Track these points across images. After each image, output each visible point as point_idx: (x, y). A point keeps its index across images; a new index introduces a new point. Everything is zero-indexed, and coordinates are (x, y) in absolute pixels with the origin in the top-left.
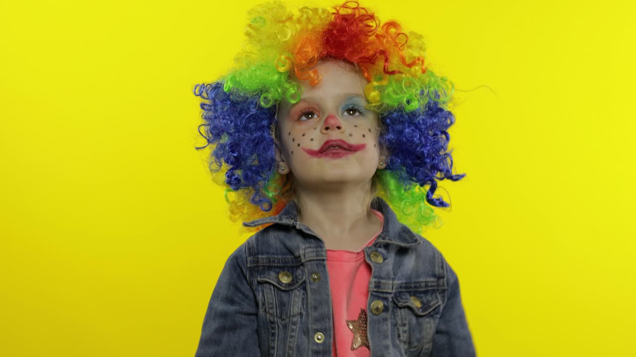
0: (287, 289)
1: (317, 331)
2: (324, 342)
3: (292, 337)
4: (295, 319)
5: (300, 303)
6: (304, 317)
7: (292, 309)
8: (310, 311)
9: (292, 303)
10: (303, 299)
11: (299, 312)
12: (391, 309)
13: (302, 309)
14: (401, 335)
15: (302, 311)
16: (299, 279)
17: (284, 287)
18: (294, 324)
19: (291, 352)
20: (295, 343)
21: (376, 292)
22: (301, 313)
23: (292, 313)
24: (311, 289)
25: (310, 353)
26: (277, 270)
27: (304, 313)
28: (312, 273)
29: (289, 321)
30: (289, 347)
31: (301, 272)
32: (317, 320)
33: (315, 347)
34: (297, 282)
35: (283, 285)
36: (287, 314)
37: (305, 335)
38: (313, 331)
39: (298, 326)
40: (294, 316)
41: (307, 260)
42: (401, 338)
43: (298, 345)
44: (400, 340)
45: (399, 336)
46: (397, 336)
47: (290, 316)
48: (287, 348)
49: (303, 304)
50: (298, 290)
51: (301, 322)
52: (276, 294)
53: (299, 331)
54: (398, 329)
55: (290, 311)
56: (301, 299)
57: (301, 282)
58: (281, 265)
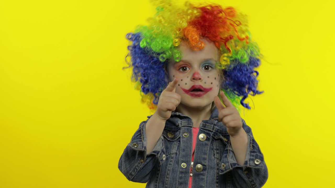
0: (171, 140)
1: (183, 162)
2: (186, 168)
3: (170, 164)
4: (173, 156)
5: (176, 148)
6: (177, 155)
7: (172, 150)
8: (181, 152)
9: (172, 148)
10: (178, 146)
11: (175, 152)
12: (211, 140)
13: (177, 151)
14: (215, 155)
15: (177, 152)
16: (177, 136)
17: (169, 139)
18: (172, 158)
19: (169, 172)
20: (172, 168)
21: (203, 129)
22: (176, 153)
23: (172, 152)
24: (182, 140)
25: (178, 172)
26: (167, 131)
27: (178, 153)
28: (184, 133)
29: (170, 156)
30: (168, 169)
31: (178, 133)
32: (184, 156)
33: (181, 170)
34: (176, 138)
35: (169, 138)
36: (169, 153)
37: (177, 164)
38: (181, 161)
39: (174, 159)
40: (173, 154)
41: (182, 126)
42: (215, 156)
43: (173, 169)
44: (215, 157)
45: (214, 155)
46: (213, 154)
47: (170, 154)
48: (167, 170)
49: (178, 149)
50: (176, 142)
51: (176, 157)
52: (165, 142)
53: (174, 162)
54: (214, 151)
55: (171, 151)
56: (177, 146)
57: (178, 137)
58: (169, 129)
